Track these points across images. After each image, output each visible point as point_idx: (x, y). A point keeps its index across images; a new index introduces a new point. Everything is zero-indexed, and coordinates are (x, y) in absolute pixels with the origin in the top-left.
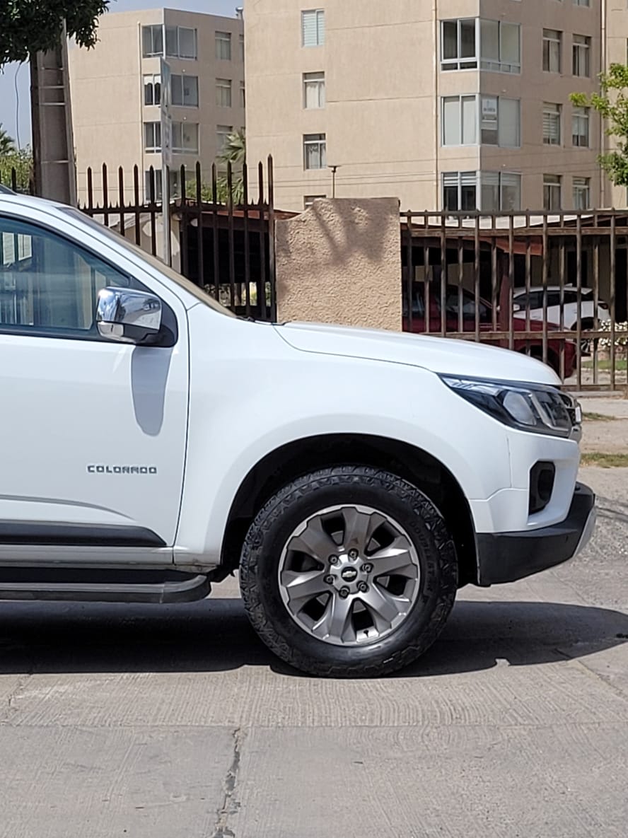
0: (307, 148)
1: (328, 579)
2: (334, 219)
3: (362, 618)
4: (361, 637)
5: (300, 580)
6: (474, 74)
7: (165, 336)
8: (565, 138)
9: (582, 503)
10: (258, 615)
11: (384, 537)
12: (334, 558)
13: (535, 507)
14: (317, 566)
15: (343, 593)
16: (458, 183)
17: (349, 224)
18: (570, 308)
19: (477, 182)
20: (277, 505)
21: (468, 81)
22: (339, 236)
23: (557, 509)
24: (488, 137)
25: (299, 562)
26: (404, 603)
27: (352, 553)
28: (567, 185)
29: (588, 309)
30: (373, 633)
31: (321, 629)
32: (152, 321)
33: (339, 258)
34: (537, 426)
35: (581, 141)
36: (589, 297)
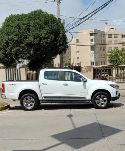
0: (77, 59)
1: (99, 101)
2: (86, 68)
3: (102, 104)
4: (102, 106)
5: (97, 101)
6: (94, 51)
7: (86, 81)
8: (103, 57)
9: (119, 94)
10: (94, 104)
11: (104, 97)
12: (100, 99)
13: (116, 95)
14: (98, 100)
15: (101, 102)
16: (92, 62)
17: (88, 68)
18: (105, 74)
19: (94, 62)
20: (95, 95)
21: (93, 52)
22: (87, 69)
23: (118, 95)
24: (95, 58)
25: (97, 99)
26: (106, 103)
27: (101, 99)
28: (103, 62)
29: (107, 75)
30: (103, 105)
31: (99, 105)
32: (85, 80)
33: (87, 71)
34: (116, 88)
35: (104, 58)
36: (107, 73)
